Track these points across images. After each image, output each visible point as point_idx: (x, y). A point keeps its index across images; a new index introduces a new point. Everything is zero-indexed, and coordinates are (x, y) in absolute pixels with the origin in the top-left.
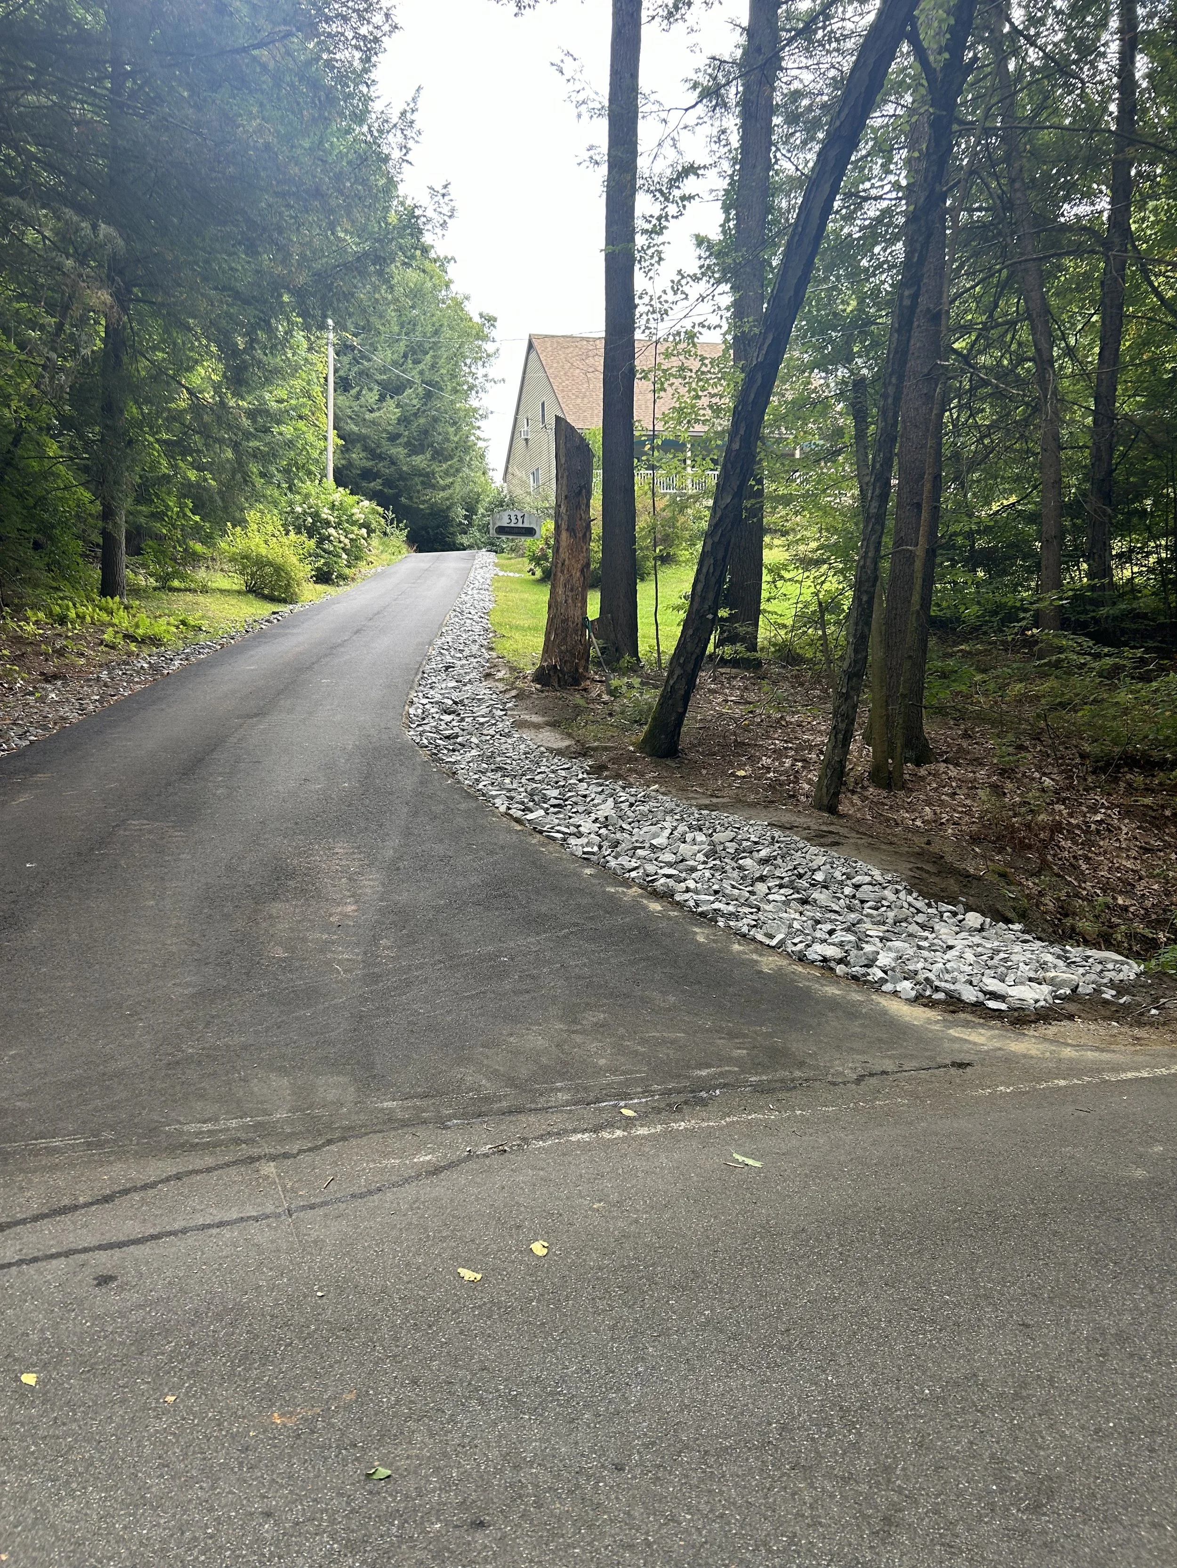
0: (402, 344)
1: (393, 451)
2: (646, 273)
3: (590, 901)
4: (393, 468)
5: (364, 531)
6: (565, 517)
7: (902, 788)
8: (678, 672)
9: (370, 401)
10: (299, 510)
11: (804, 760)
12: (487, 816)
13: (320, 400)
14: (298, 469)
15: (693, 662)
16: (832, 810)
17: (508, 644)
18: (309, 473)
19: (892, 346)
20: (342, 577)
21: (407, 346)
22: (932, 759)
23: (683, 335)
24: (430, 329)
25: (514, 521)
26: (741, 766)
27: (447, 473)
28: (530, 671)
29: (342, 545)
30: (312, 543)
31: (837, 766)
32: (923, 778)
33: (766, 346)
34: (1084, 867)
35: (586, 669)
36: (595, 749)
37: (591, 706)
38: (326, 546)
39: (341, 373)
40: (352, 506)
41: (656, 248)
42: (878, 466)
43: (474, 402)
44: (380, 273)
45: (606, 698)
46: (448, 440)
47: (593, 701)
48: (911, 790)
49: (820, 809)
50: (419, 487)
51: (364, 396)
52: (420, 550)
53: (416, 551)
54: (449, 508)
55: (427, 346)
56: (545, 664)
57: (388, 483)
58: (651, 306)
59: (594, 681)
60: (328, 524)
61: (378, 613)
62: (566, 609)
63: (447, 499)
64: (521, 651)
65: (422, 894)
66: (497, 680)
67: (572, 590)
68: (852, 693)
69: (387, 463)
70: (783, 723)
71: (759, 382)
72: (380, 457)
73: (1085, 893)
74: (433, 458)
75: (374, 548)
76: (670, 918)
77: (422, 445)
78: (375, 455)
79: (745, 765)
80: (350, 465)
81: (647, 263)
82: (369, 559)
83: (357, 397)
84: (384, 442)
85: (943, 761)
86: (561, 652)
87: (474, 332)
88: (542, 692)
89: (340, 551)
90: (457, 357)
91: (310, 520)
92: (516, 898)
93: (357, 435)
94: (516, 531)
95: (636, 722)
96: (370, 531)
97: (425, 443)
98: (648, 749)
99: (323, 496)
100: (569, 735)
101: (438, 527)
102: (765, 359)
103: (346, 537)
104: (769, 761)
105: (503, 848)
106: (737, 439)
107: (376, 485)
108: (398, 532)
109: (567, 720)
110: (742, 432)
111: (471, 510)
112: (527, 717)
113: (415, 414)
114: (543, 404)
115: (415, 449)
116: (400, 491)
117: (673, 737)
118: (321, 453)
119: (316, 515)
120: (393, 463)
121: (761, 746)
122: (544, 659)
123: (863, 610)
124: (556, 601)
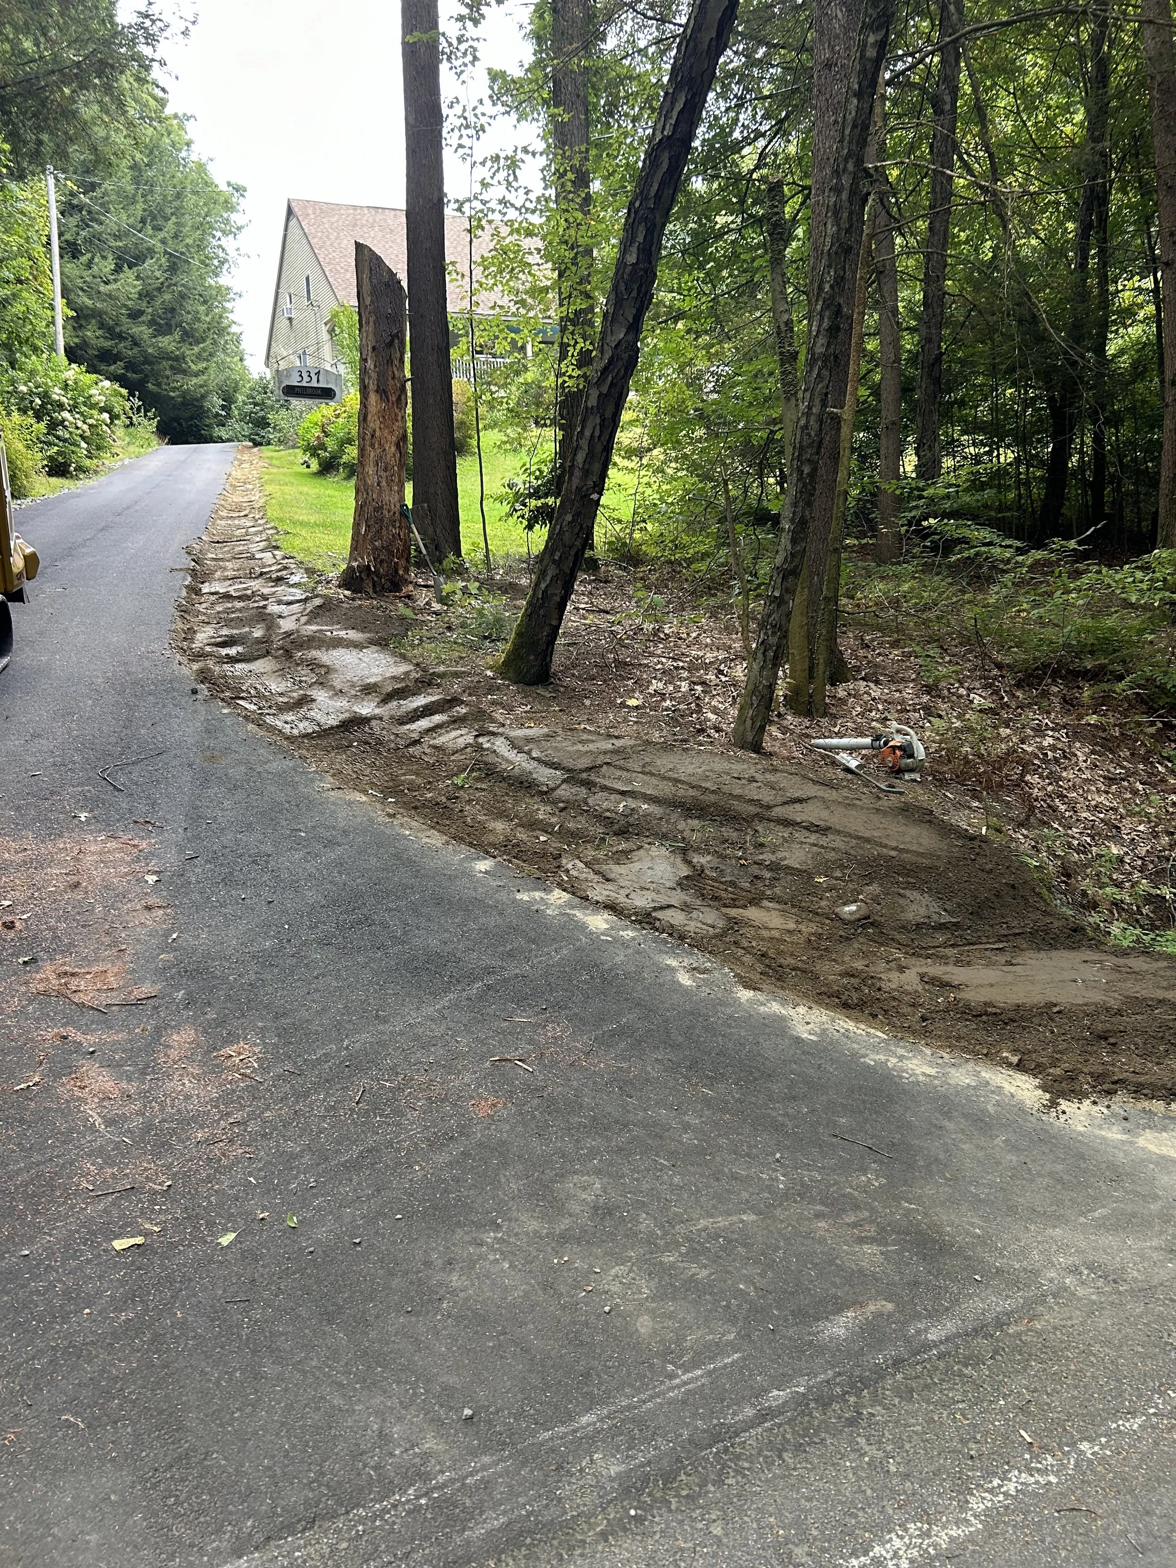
0: (140, 206)
1: (135, 330)
2: (459, 75)
3: (500, 921)
4: (136, 350)
5: (106, 416)
6: (374, 375)
7: (825, 714)
8: (551, 572)
9: (104, 270)
10: (23, 388)
11: (703, 683)
12: (312, 781)
13: (45, 264)
14: (20, 343)
15: (571, 558)
16: (757, 748)
17: (297, 542)
18: (35, 349)
19: (849, 118)
20: (80, 469)
21: (144, 210)
22: (849, 675)
23: (502, 162)
24: (170, 191)
25: (306, 379)
26: (630, 693)
27: (199, 357)
28: (333, 574)
29: (79, 432)
30: (42, 427)
31: (765, 692)
32: (843, 701)
33: (675, 114)
34: (1063, 808)
35: (407, 570)
36: (442, 676)
37: (420, 617)
38: (60, 433)
39: (68, 236)
40: (89, 387)
41: (470, 43)
42: (827, 288)
43: (224, 280)
44: (108, 89)
45: (436, 606)
46: (199, 320)
47: (421, 611)
48: (834, 717)
49: (742, 748)
50: (168, 373)
51: (97, 265)
52: (173, 442)
53: (167, 444)
54: (203, 397)
55: (169, 211)
56: (355, 564)
57: (131, 366)
58: (465, 118)
59: (417, 585)
60: (61, 406)
61: (128, 508)
62: (380, 494)
63: (201, 386)
64: (314, 550)
65: (232, 932)
66: (292, 586)
67: (386, 470)
68: (787, 597)
69: (128, 343)
70: (662, 636)
71: (665, 166)
72: (121, 337)
73: (1076, 842)
74: (183, 340)
75: (119, 438)
76: (625, 944)
77: (169, 325)
78: (113, 333)
79: (633, 691)
80: (84, 344)
81: (459, 62)
82: (114, 451)
83: (89, 265)
84: (124, 319)
85: (863, 679)
86: (375, 548)
87: (222, 199)
88: (353, 599)
89: (78, 438)
90: (204, 228)
91: (38, 401)
92: (384, 925)
93: (92, 310)
94: (309, 391)
95: (486, 638)
96: (114, 417)
97: (173, 323)
98: (511, 675)
99: (52, 374)
100: (403, 657)
101: (192, 418)
102: (674, 132)
103: (84, 422)
104: (661, 685)
105: (345, 833)
106: (634, 249)
107: (117, 368)
108: (146, 422)
109: (396, 636)
110: (640, 238)
111: (228, 399)
112: (342, 634)
113: (159, 289)
114: (308, 279)
115: (162, 328)
116: (146, 376)
117: (545, 656)
118: (47, 326)
119: (45, 396)
120: (136, 344)
121: (647, 665)
122: (352, 558)
123: (805, 485)
124: (365, 484)
